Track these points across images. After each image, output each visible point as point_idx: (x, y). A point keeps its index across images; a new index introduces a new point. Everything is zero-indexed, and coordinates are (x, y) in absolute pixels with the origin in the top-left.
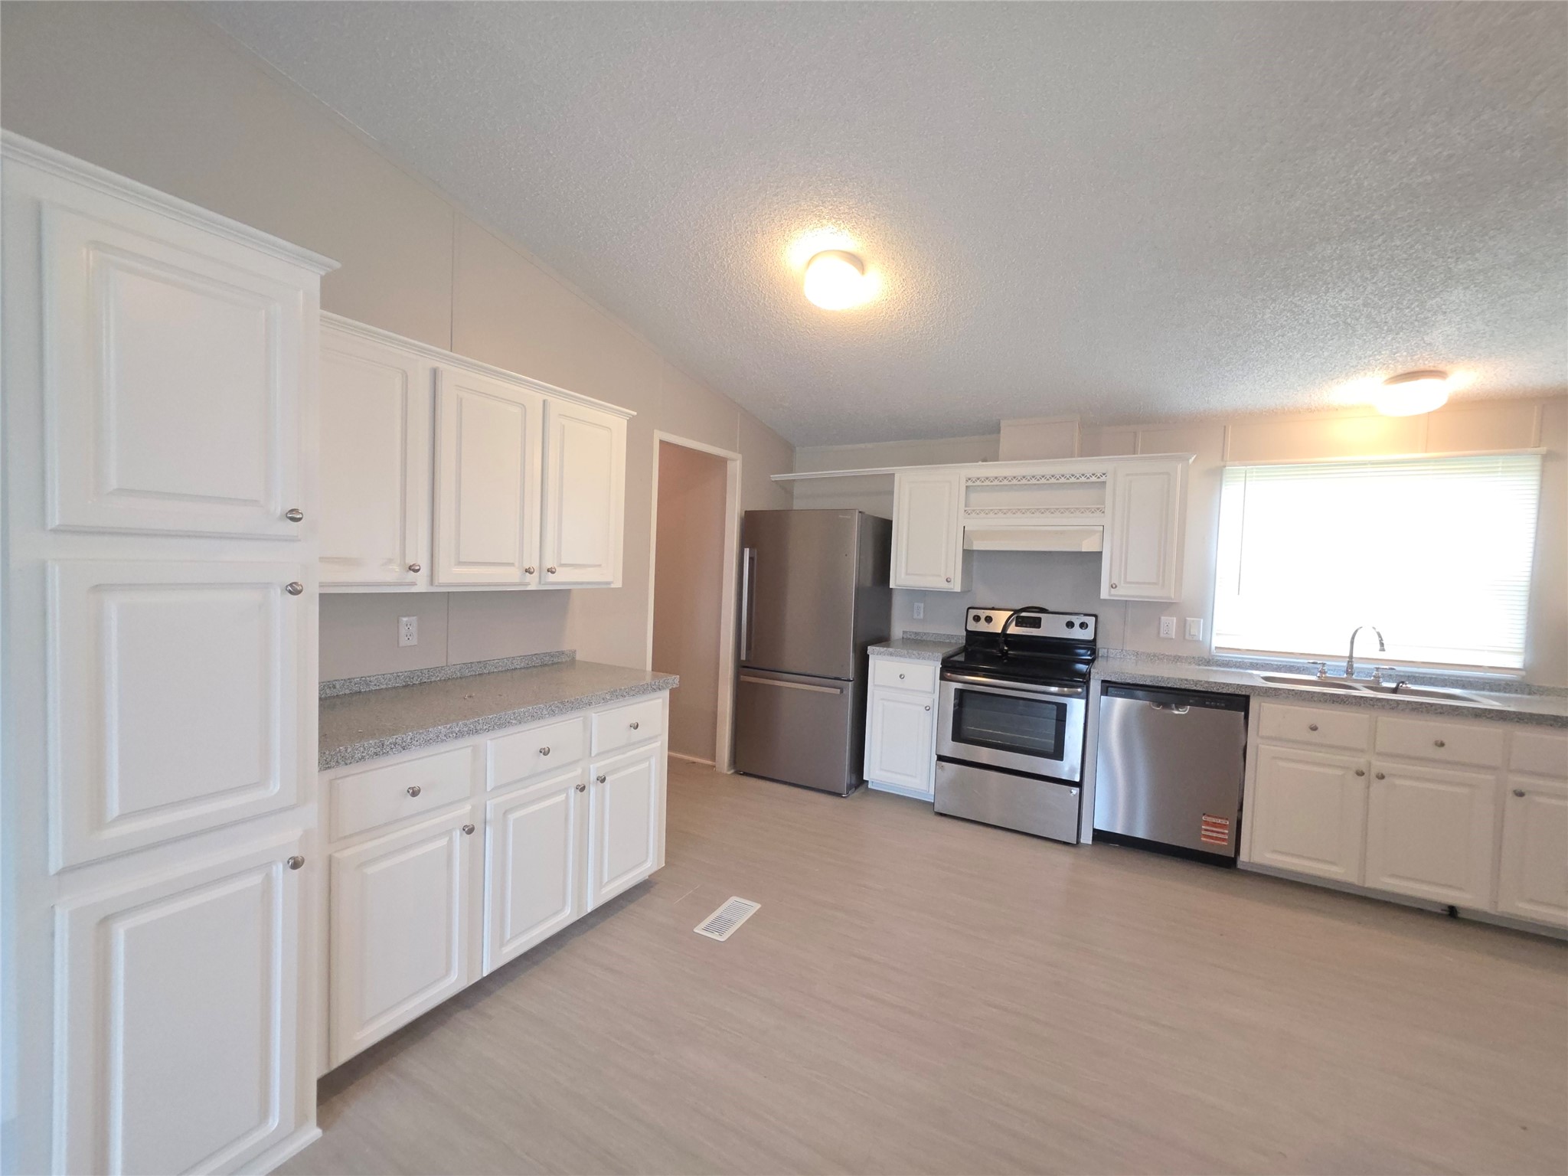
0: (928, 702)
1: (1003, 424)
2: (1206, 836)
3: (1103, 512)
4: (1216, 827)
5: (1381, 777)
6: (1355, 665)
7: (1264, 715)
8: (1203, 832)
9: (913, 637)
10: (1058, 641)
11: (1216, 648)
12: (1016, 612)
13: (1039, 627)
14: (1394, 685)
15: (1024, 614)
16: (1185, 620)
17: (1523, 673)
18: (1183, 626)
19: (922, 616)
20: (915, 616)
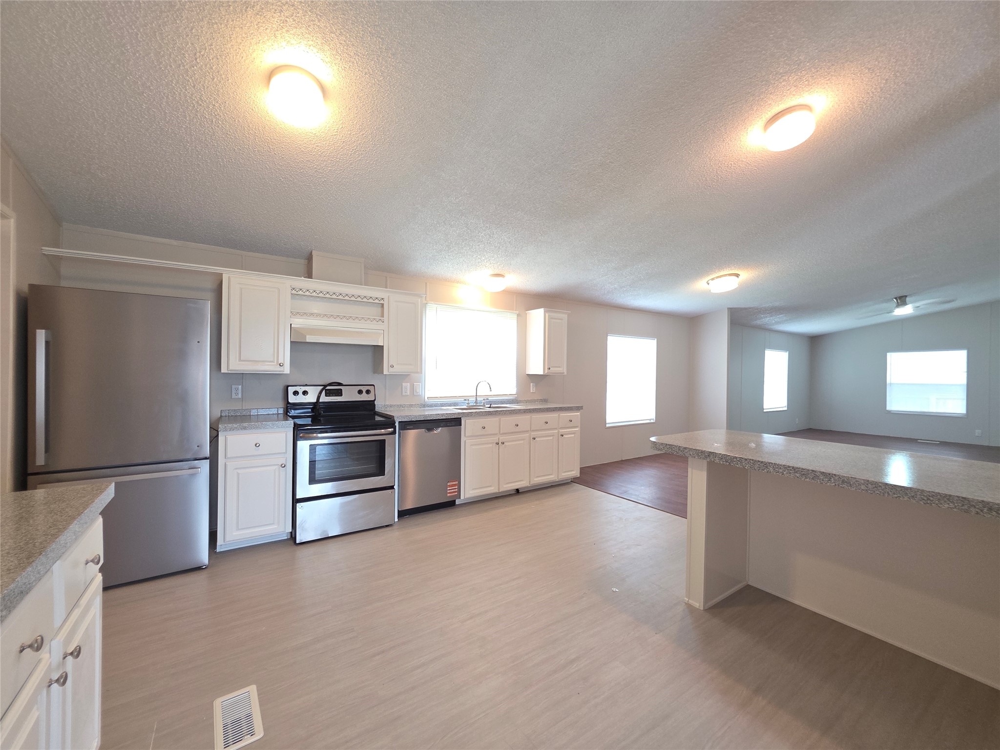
0: (283, 461)
1: (314, 253)
2: (450, 493)
3: (383, 322)
4: (453, 487)
5: (503, 443)
6: (478, 399)
7: (468, 426)
8: (448, 491)
9: (232, 414)
10: (352, 403)
11: (428, 398)
12: (325, 386)
13: (341, 395)
14: (489, 406)
15: (328, 388)
16: (414, 384)
17: (516, 396)
18: (412, 387)
19: (240, 396)
20: (234, 396)
